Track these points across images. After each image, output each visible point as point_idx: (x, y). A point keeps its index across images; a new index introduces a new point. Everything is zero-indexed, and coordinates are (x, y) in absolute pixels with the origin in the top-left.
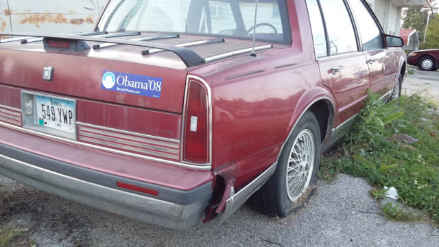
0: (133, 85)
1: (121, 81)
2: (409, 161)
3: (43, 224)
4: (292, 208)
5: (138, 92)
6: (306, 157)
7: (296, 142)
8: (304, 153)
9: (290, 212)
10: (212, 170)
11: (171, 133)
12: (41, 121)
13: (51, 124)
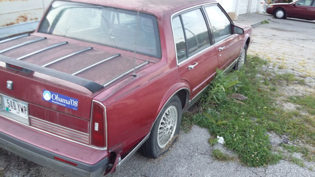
0: (62, 100)
1: (54, 97)
2: (238, 114)
3: (13, 164)
4: (162, 152)
5: (65, 105)
6: (171, 122)
7: (164, 116)
8: (169, 121)
9: (160, 155)
10: (108, 150)
11: (84, 130)
12: (7, 109)
13: (13, 111)
